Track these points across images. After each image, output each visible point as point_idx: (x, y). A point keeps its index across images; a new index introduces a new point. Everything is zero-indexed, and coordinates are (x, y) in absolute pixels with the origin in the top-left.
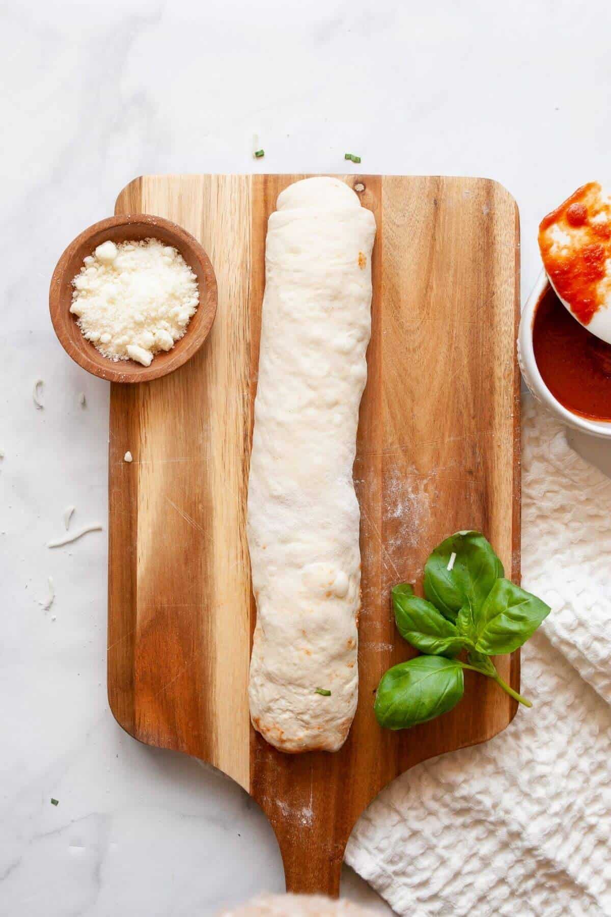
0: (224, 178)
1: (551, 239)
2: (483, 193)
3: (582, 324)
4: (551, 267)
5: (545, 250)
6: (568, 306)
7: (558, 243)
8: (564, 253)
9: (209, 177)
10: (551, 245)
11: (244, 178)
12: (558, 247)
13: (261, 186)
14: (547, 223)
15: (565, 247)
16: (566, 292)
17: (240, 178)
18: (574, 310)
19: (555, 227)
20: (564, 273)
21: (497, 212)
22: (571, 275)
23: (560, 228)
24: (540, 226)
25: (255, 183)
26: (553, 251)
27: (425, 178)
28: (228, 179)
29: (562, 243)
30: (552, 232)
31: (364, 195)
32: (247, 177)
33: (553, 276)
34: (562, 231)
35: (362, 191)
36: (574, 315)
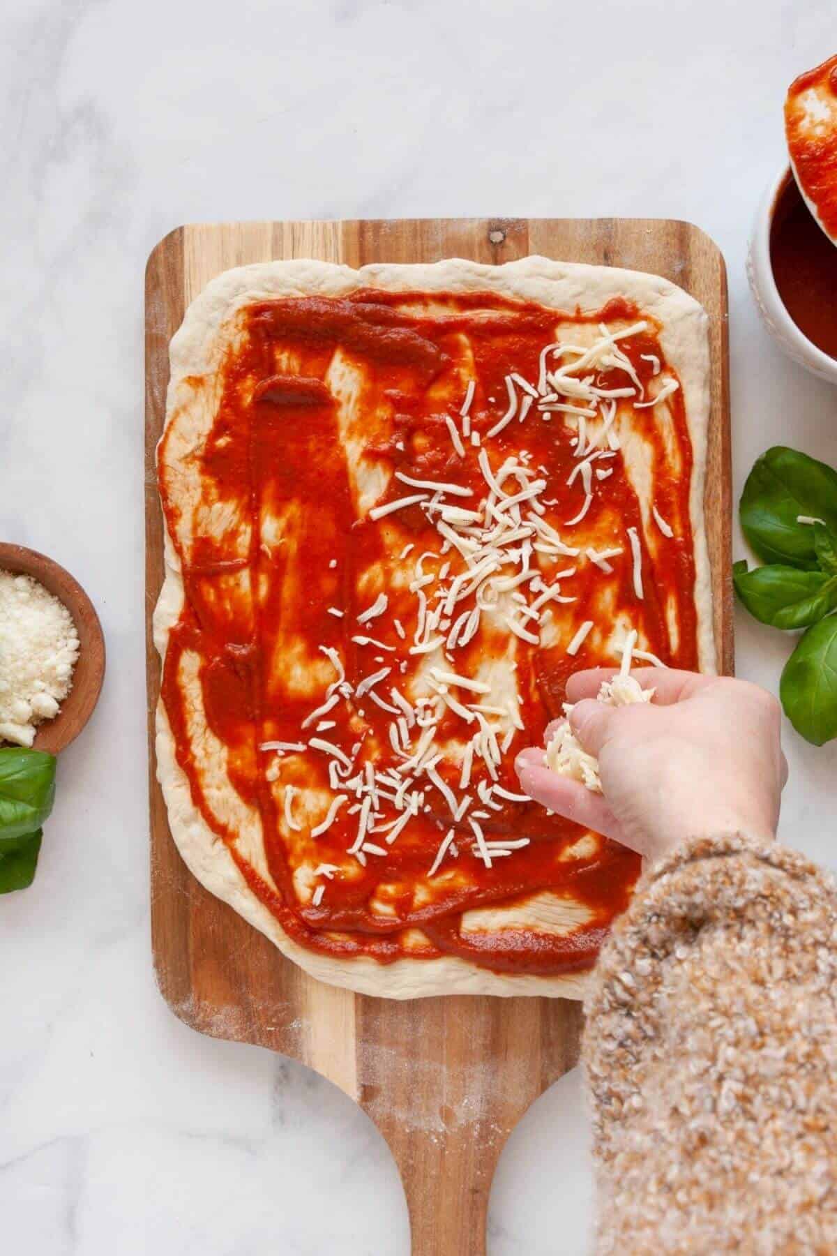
0: (302, 225)
1: (801, 109)
2: (674, 241)
3: (829, 236)
4: (797, 149)
5: (792, 123)
6: (813, 208)
7: (812, 115)
8: (819, 131)
9: (278, 226)
10: (801, 118)
11: (330, 227)
12: (812, 122)
13: (354, 239)
14: (801, 86)
15: (822, 123)
16: (814, 187)
17: (325, 227)
18: (821, 215)
19: (811, 93)
20: (814, 158)
21: (695, 269)
22: (825, 164)
23: (818, 95)
24: (789, 90)
25: (346, 234)
26: (804, 125)
27: (591, 221)
28: (308, 227)
29: (818, 118)
30: (806, 99)
31: (503, 247)
32: (334, 225)
33: (799, 162)
34: (820, 99)
35: (501, 242)
36: (820, 223)
